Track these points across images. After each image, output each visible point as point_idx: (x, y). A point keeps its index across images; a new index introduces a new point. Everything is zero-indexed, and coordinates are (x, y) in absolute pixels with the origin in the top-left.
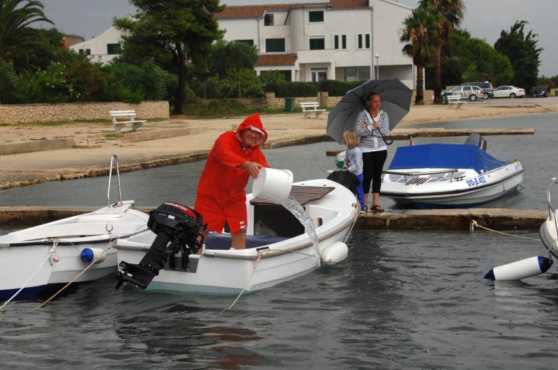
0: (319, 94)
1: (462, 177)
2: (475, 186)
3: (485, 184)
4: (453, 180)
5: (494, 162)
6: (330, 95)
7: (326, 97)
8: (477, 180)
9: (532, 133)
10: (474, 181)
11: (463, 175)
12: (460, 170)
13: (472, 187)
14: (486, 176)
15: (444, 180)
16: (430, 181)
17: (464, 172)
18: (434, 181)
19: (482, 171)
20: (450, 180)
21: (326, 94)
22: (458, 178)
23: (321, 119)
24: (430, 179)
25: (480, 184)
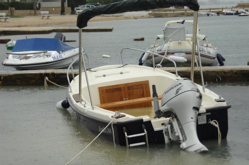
0: (10, 9)
1: (50, 55)
2: (57, 60)
3: (62, 58)
4: (45, 57)
5: (67, 47)
6: (16, 9)
7: (14, 10)
8: (58, 56)
9: (110, 30)
10: (56, 57)
11: (50, 54)
12: (48, 52)
13: (55, 60)
14: (62, 55)
15: (40, 57)
16: (34, 58)
17: (51, 53)
18: (36, 57)
19: (61, 52)
20: (43, 57)
21: (14, 9)
22: (47, 56)
23: (8, 22)
24: (34, 56)
25: (60, 59)
